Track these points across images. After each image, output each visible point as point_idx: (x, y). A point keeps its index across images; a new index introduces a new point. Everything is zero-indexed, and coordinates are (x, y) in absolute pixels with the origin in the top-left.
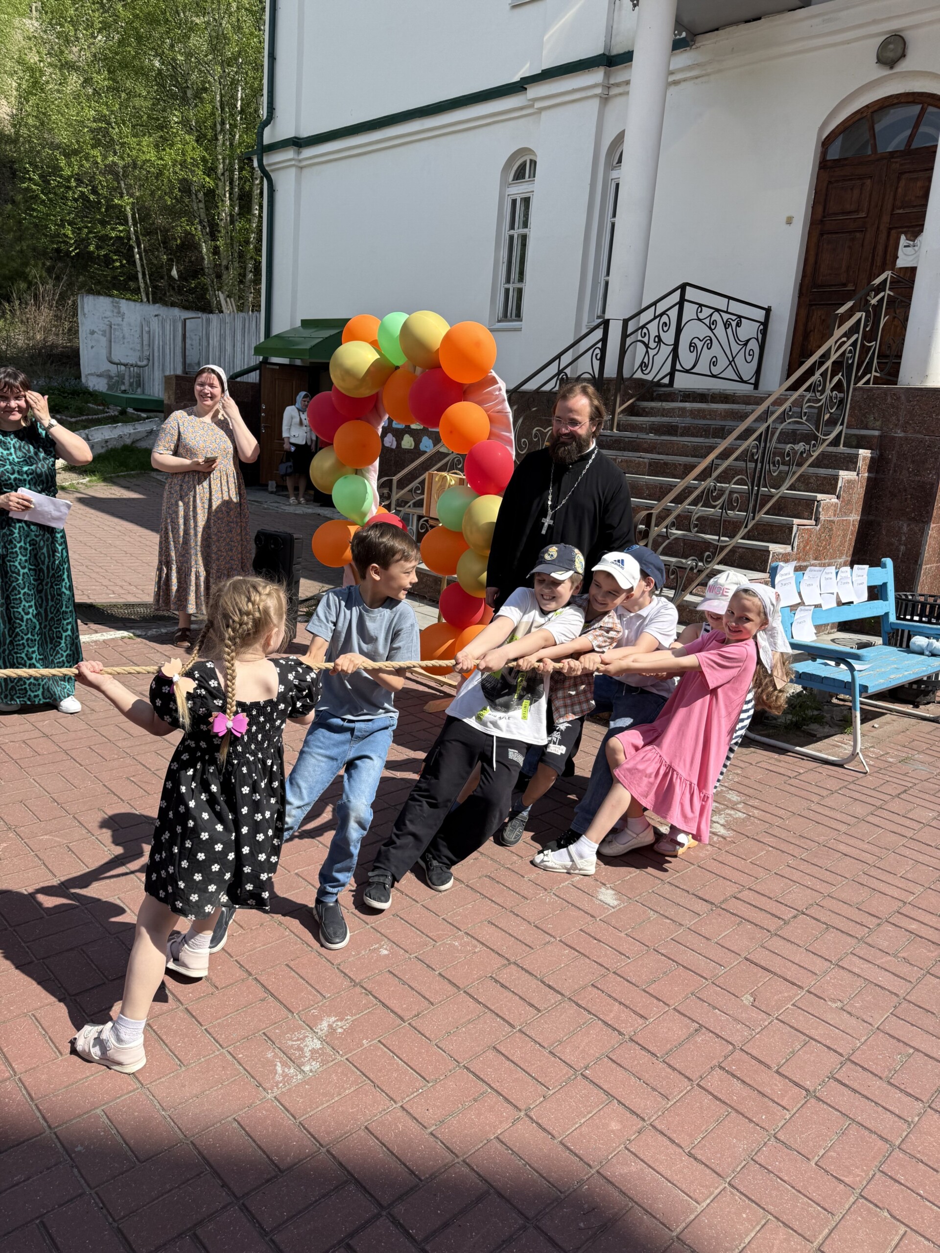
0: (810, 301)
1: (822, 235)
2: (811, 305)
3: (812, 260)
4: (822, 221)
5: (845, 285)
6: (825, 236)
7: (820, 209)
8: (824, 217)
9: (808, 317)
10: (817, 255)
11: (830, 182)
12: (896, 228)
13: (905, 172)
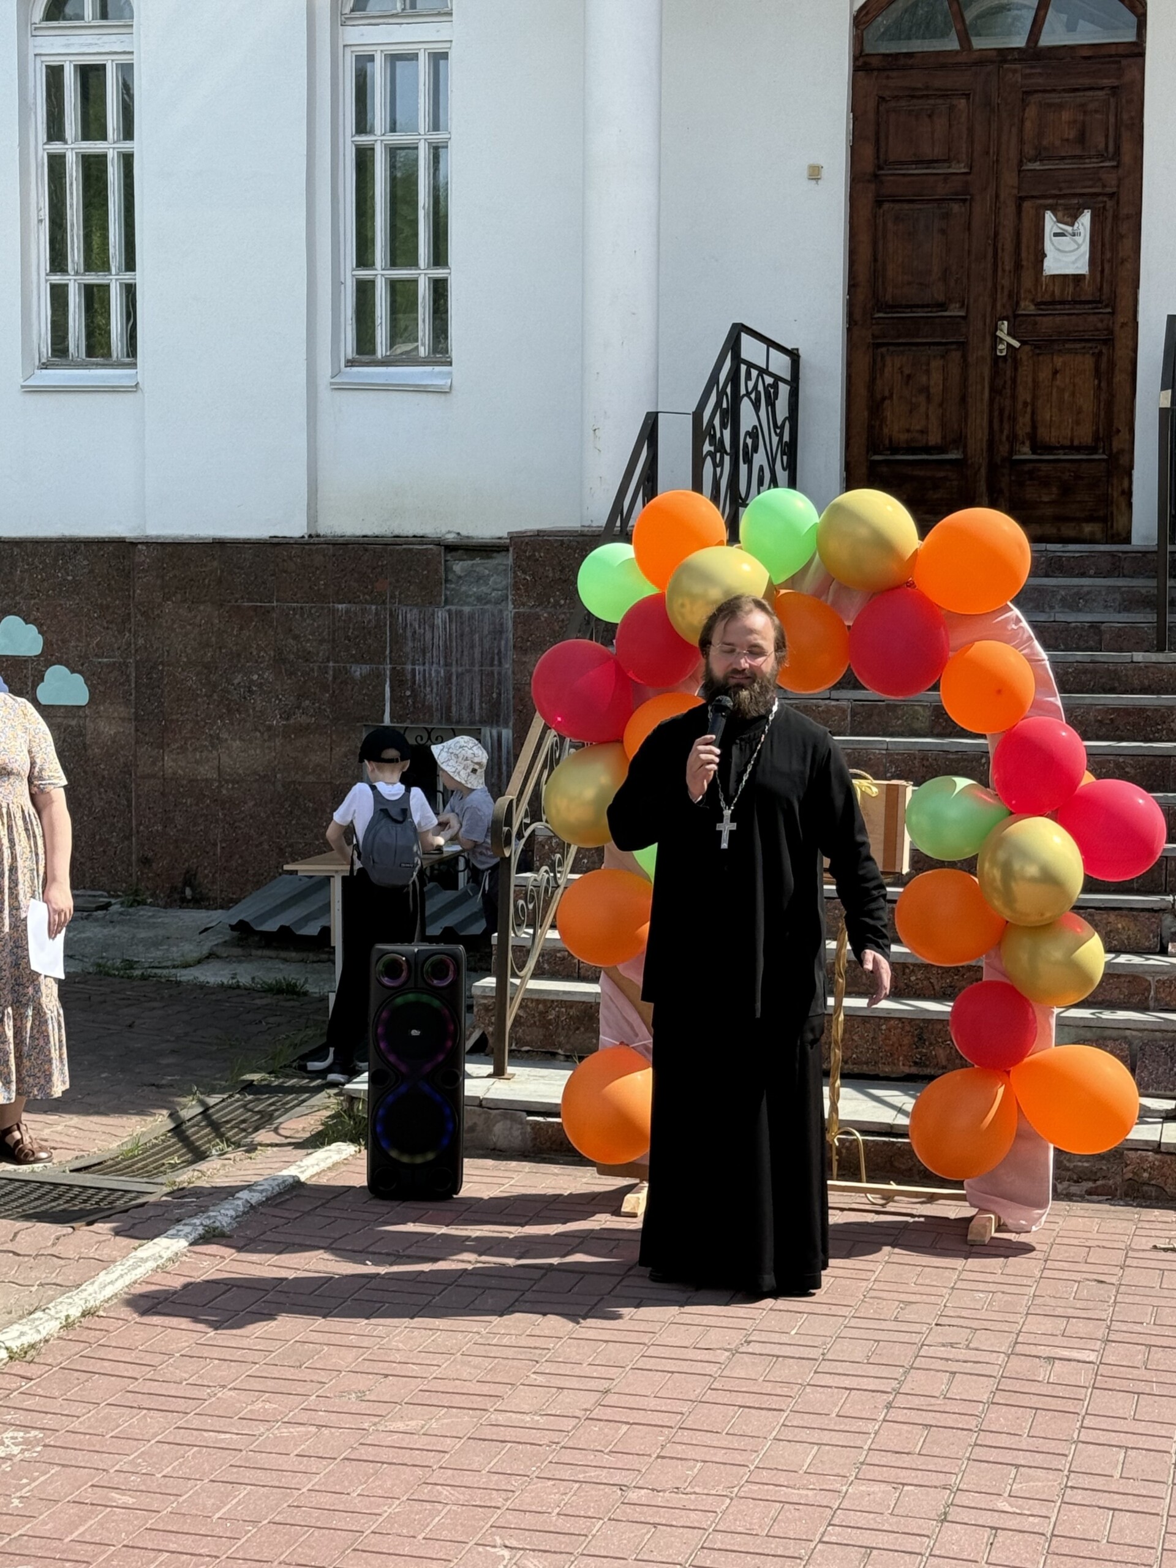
0: (874, 336)
1: (879, 203)
2: (878, 346)
3: (865, 252)
4: (876, 176)
5: (942, 306)
6: (886, 206)
7: (868, 151)
8: (880, 168)
9: (875, 370)
10: (875, 243)
11: (882, 99)
12: (1033, 197)
13: (1036, 91)
